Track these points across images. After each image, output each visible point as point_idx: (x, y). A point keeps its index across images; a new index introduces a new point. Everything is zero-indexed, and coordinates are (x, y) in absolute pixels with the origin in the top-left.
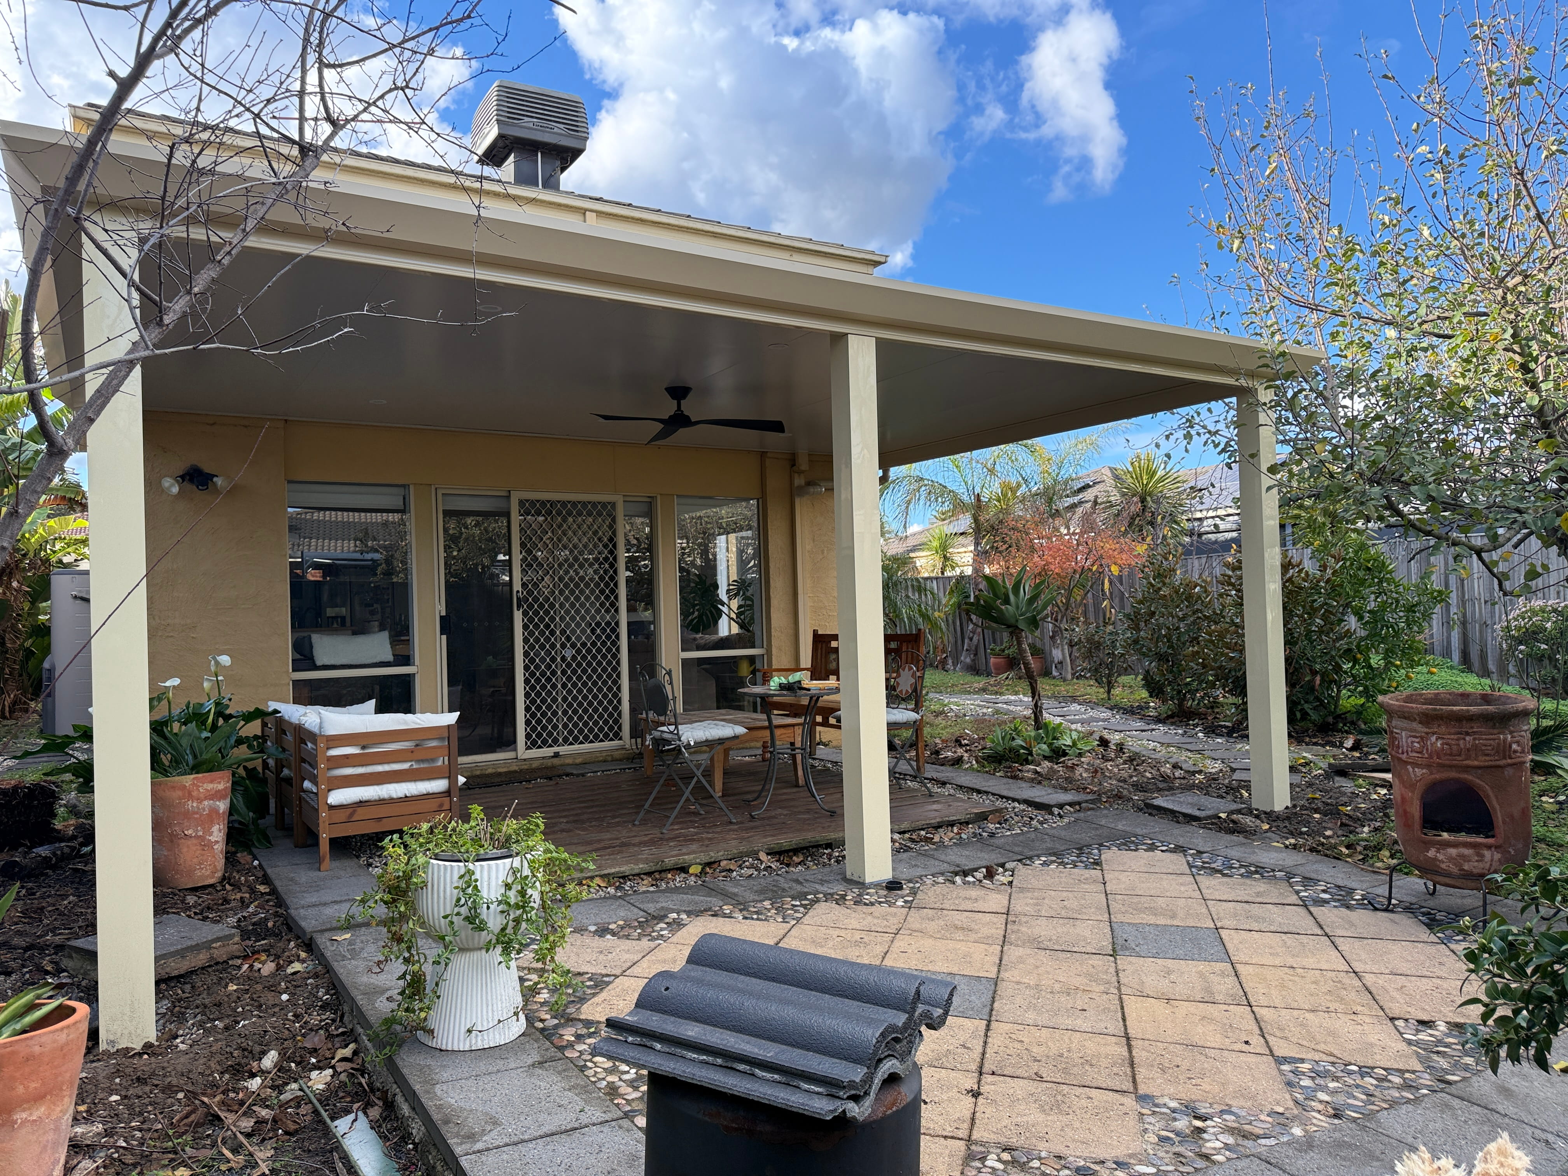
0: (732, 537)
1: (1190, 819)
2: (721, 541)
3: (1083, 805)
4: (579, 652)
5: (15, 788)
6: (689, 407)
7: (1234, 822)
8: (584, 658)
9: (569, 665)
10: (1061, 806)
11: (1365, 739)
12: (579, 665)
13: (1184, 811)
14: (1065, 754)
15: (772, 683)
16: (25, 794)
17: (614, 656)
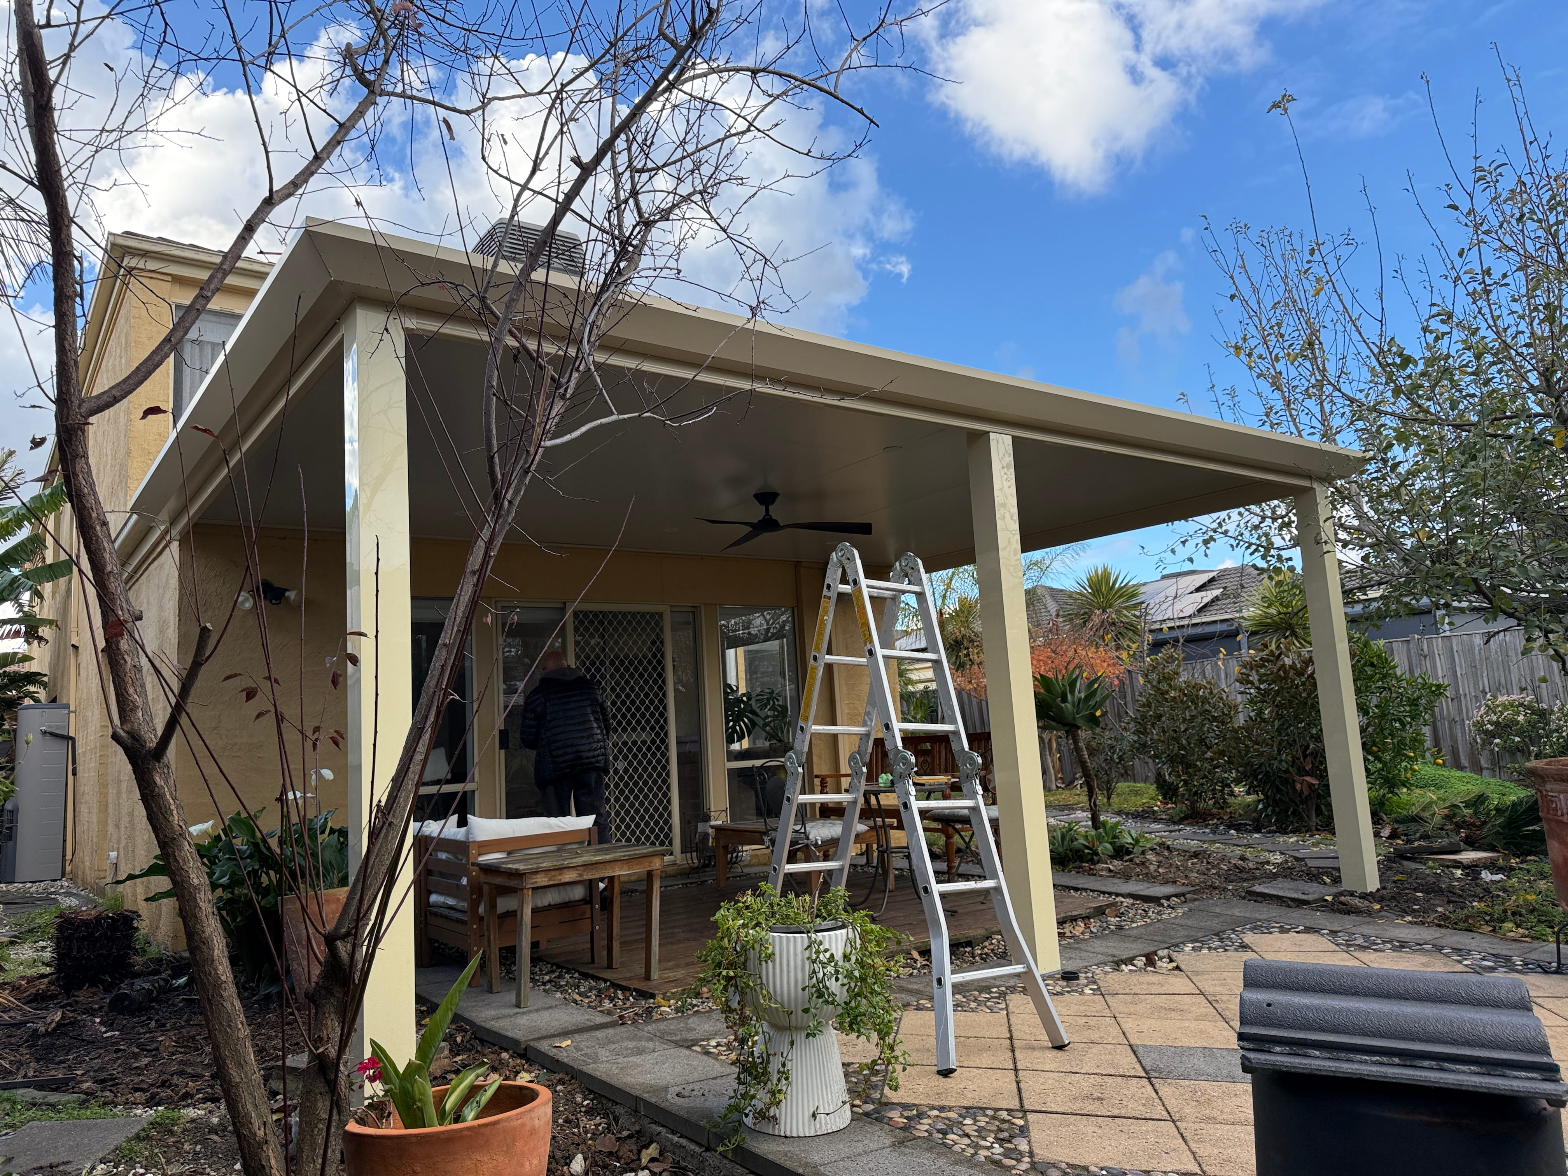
0: (741, 650)
1: (1300, 903)
2: (730, 653)
3: (1188, 896)
4: (630, 764)
5: (98, 918)
6: (777, 512)
7: (1341, 903)
8: (635, 770)
9: (621, 778)
10: (1168, 898)
11: (1401, 828)
12: (631, 777)
13: (1289, 895)
14: (1129, 853)
15: (880, 780)
16: (108, 924)
17: (664, 768)
